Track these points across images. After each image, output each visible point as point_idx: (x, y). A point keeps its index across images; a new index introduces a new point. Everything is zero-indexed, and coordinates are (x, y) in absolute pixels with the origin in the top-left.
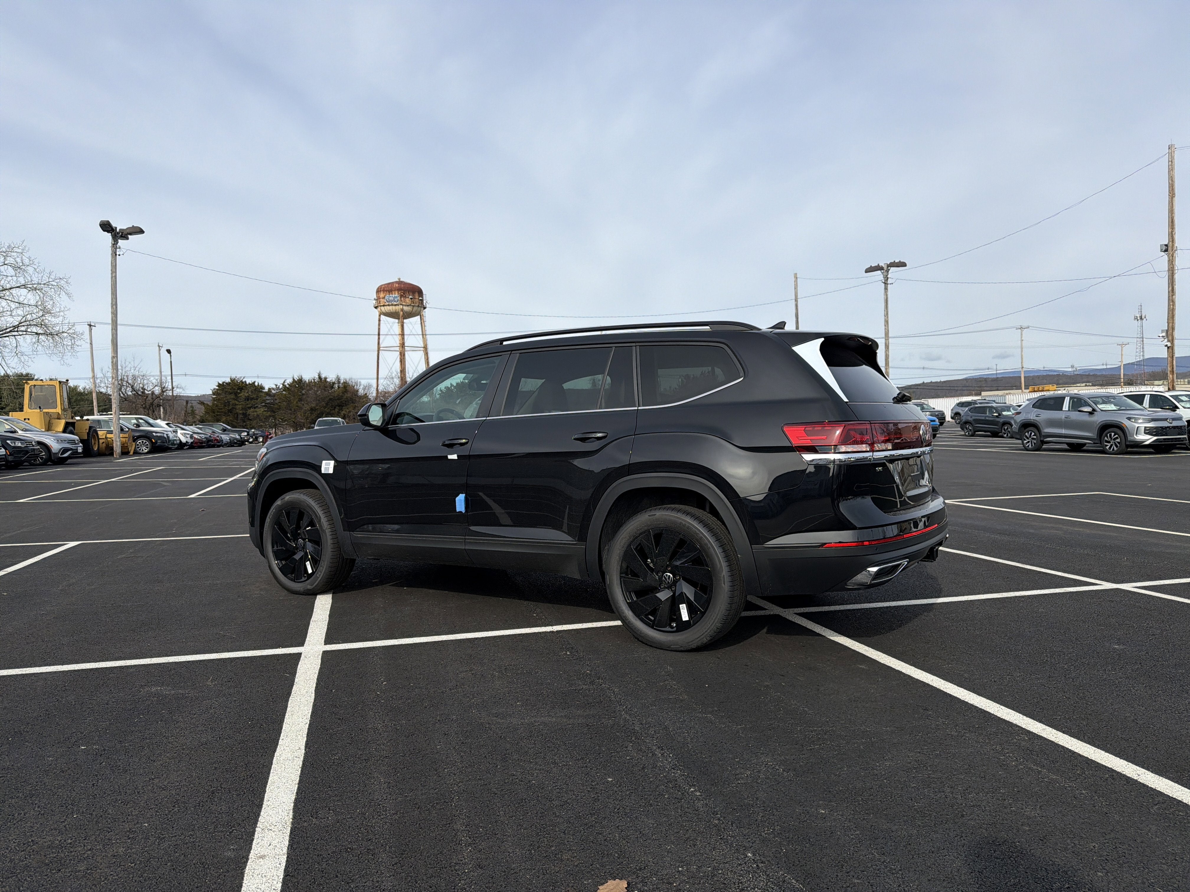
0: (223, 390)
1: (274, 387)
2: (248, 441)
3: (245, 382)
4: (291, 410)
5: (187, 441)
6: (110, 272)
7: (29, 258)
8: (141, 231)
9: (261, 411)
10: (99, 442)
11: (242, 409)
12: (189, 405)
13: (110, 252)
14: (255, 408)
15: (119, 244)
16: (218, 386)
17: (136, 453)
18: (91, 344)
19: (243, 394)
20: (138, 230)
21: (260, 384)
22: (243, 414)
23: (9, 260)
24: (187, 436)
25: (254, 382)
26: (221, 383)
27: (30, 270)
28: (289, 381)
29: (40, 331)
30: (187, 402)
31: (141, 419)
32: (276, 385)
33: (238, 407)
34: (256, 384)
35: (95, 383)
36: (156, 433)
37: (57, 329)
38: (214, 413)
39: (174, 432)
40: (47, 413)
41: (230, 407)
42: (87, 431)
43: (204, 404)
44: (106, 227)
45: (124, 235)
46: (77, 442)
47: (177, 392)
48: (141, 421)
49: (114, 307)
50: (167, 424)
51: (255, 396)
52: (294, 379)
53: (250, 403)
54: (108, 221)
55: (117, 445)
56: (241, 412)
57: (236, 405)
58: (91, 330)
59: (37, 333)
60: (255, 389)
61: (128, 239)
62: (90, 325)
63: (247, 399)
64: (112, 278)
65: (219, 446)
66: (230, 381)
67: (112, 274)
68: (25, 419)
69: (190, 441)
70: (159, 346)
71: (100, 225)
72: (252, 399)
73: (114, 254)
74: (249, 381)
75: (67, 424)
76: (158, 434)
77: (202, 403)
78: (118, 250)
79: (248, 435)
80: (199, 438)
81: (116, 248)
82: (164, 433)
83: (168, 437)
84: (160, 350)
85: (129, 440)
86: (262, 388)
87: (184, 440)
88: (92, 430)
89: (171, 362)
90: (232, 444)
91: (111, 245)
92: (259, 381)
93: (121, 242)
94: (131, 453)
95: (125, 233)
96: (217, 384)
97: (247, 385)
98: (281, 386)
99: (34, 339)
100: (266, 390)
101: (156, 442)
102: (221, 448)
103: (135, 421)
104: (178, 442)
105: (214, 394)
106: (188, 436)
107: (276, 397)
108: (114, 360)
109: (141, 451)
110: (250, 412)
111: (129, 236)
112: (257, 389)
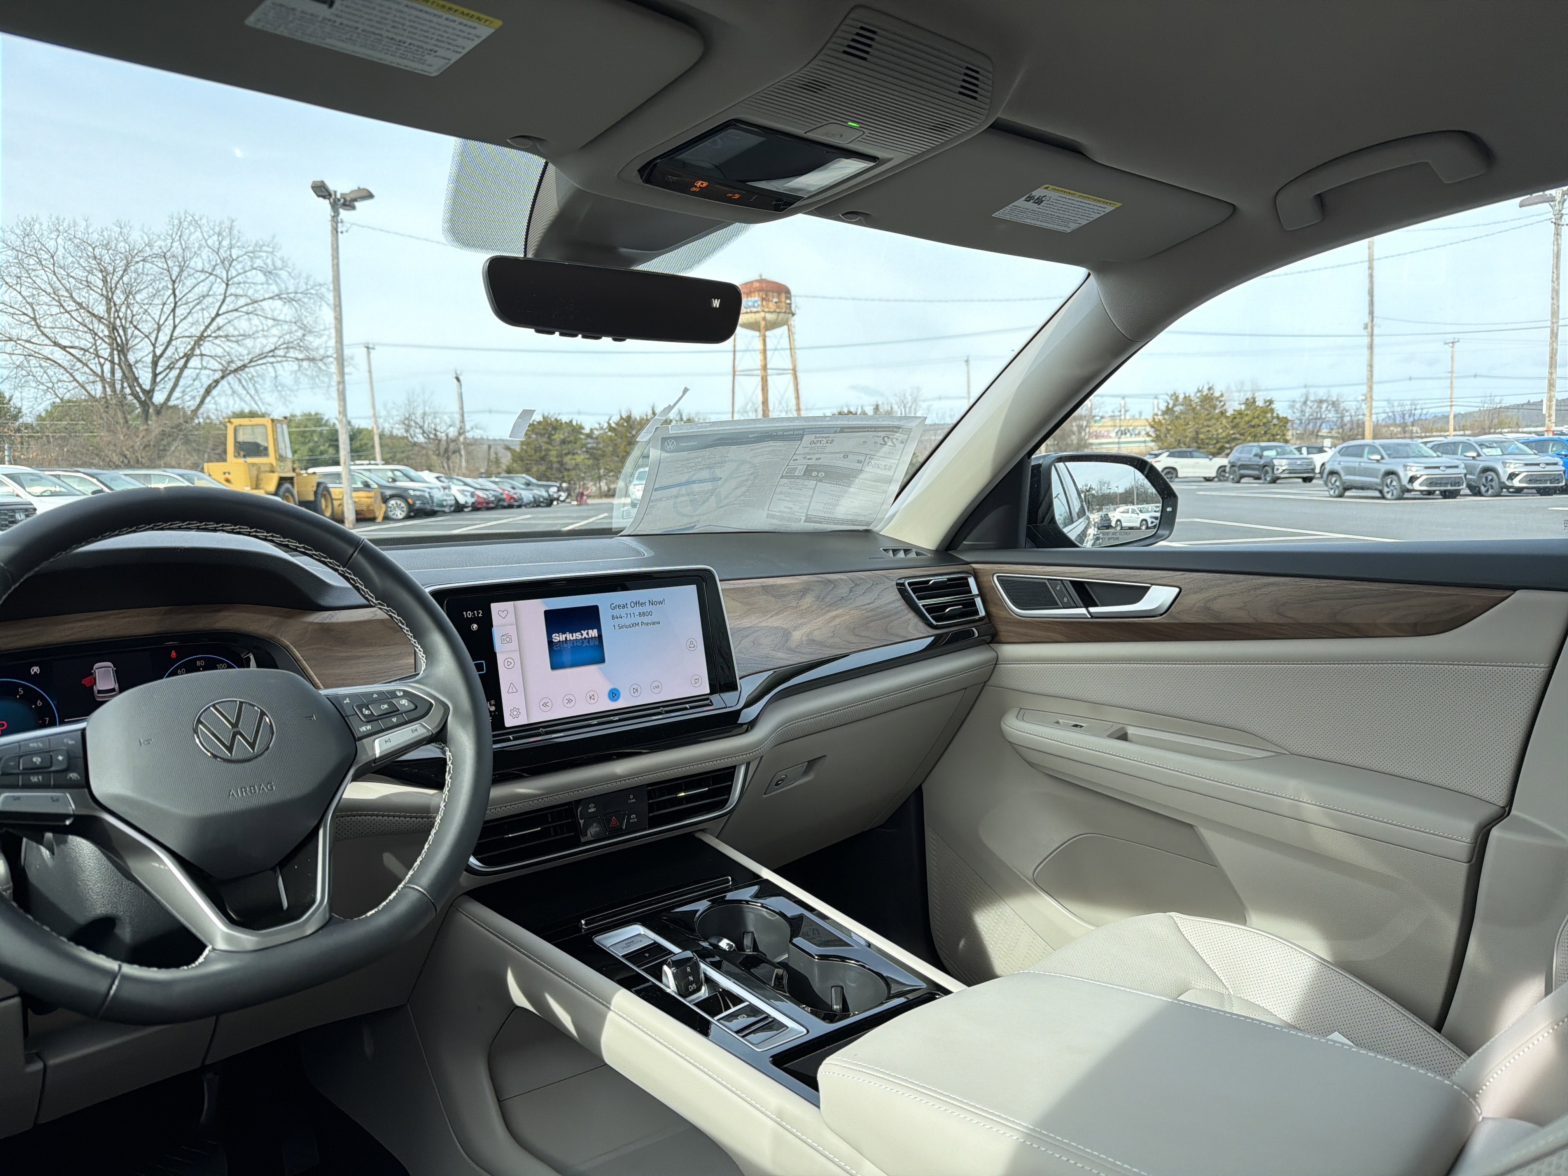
0: (535, 432)
1: (597, 426)
3: (561, 420)
4: (618, 456)
5: (466, 502)
6: (330, 258)
7: (282, 259)
8: (370, 196)
9: (581, 458)
10: (332, 504)
11: (557, 457)
12: (492, 450)
13: (329, 228)
14: (574, 454)
15: (341, 216)
17: (386, 518)
18: (370, 372)
19: (558, 436)
20: (365, 194)
21: (579, 423)
22: (559, 462)
23: (258, 263)
25: (571, 421)
26: (532, 422)
27: (284, 274)
28: (616, 418)
29: (301, 356)
30: (490, 447)
31: (400, 470)
32: (600, 424)
33: (552, 453)
34: (574, 423)
35: (376, 423)
36: (414, 490)
37: (322, 352)
38: (521, 461)
39: (444, 488)
41: (543, 454)
42: (315, 489)
43: (511, 449)
44: (321, 190)
45: (348, 203)
47: (476, 434)
48: (398, 473)
50: (437, 478)
51: (572, 438)
52: (621, 417)
53: (566, 448)
54: (322, 182)
55: (348, 509)
56: (556, 459)
57: (550, 450)
58: (369, 353)
59: (297, 359)
60: (573, 430)
61: (354, 208)
62: (368, 348)
63: (563, 442)
64: (333, 265)
65: (519, 506)
66: (542, 419)
67: (333, 260)
68: (224, 473)
69: (471, 500)
71: (312, 188)
72: (570, 442)
73: (335, 231)
74: (565, 419)
75: (280, 480)
76: (418, 493)
77: (508, 448)
78: (340, 225)
79: (559, 491)
80: (485, 496)
81: (337, 223)
82: (424, 491)
83: (431, 497)
85: (375, 501)
86: (581, 428)
87: (462, 500)
88: (322, 487)
89: (461, 393)
90: (536, 503)
91: (330, 218)
92: (577, 420)
93: (343, 214)
94: (380, 519)
95: (348, 199)
96: (527, 425)
97: (561, 423)
98: (606, 425)
99: (295, 366)
100: (587, 431)
101: (414, 504)
102: (523, 509)
103: (390, 474)
104: (453, 502)
105: (524, 438)
106: (468, 494)
107: (600, 440)
109: (394, 517)
110: (567, 459)
111: (357, 204)
112: (576, 430)
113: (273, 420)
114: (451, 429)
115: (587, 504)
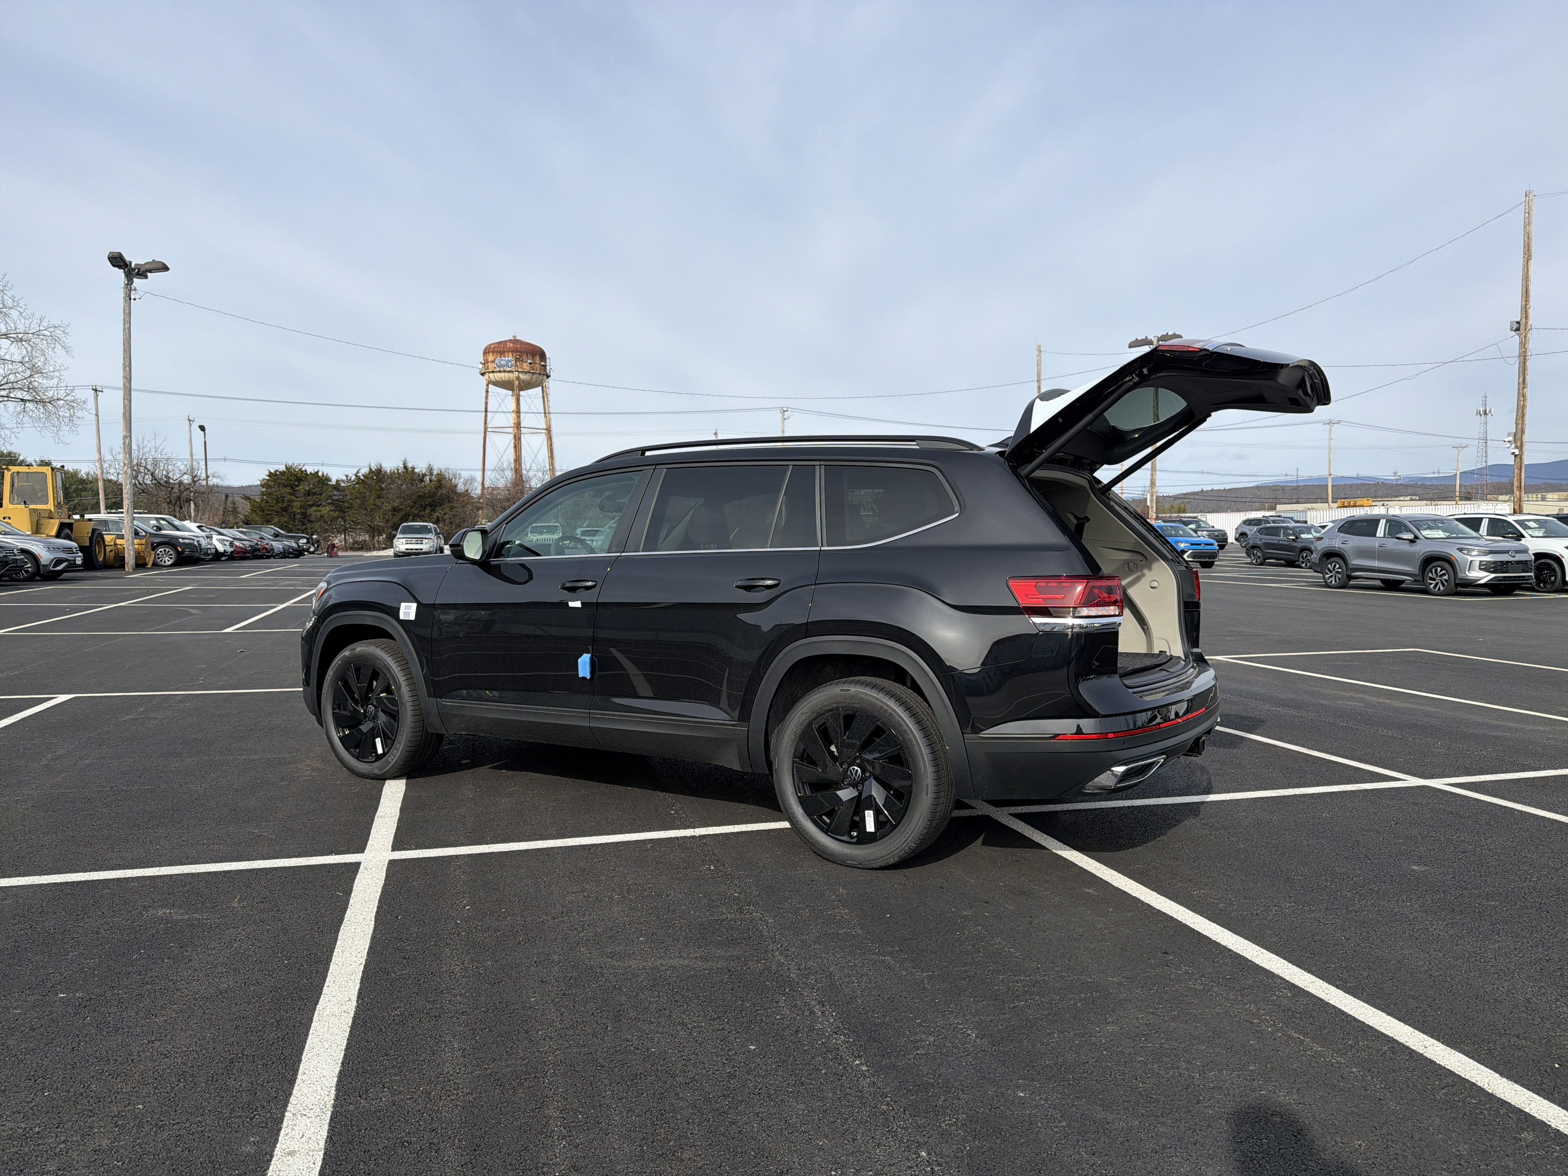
0: (275, 481)
1: (344, 478)
2: (308, 550)
3: (306, 471)
4: (366, 509)
5: (225, 550)
6: (122, 322)
7: (13, 298)
8: (165, 268)
9: (325, 510)
10: (105, 550)
11: (301, 507)
12: (230, 499)
13: (122, 294)
14: (318, 506)
15: (134, 284)
16: (268, 476)
17: (155, 565)
18: (97, 415)
19: (303, 487)
20: (161, 266)
21: (325, 474)
22: (302, 514)
24: (226, 543)
25: (317, 472)
26: (273, 471)
27: (14, 314)
28: (364, 471)
29: (27, 397)
30: (227, 497)
31: (163, 519)
32: (347, 476)
33: (295, 504)
34: (320, 474)
35: (102, 468)
36: (183, 539)
37: (50, 394)
38: (263, 511)
39: (208, 537)
40: (35, 510)
41: (285, 504)
42: (90, 535)
43: (249, 499)
44: (117, 260)
45: (142, 272)
46: (74, 550)
47: (213, 481)
48: (163, 522)
49: (127, 369)
50: (199, 527)
51: (318, 490)
52: (371, 469)
53: (311, 500)
54: (120, 254)
55: (129, 554)
56: (299, 511)
57: (293, 501)
58: (96, 397)
59: (22, 400)
60: (318, 482)
61: (146, 277)
62: (96, 390)
63: (308, 493)
64: (124, 329)
65: (269, 557)
66: (285, 470)
67: (124, 324)
68: (4, 518)
69: (230, 550)
70: (189, 420)
71: (109, 258)
72: (315, 494)
73: (128, 298)
74: (310, 470)
75: (62, 526)
76: (187, 541)
77: (247, 498)
78: (133, 292)
79: (308, 542)
80: (241, 545)
81: (130, 290)
82: (193, 540)
83: (200, 545)
84: (191, 425)
85: (146, 548)
86: (328, 479)
87: (221, 548)
88: (96, 533)
89: (205, 442)
90: (286, 554)
91: (123, 285)
92: (324, 471)
93: (137, 282)
94: (149, 566)
95: (143, 269)
96: (268, 474)
97: (307, 475)
98: (353, 478)
99: (19, 407)
100: (333, 482)
101: (183, 551)
102: (272, 560)
103: (154, 522)
104: (213, 551)
105: (262, 486)
107: (347, 492)
108: (127, 441)
109: (162, 563)
110: (311, 511)
111: (149, 274)
112: (322, 481)
113: (53, 469)
114: (186, 477)
115: (338, 556)
